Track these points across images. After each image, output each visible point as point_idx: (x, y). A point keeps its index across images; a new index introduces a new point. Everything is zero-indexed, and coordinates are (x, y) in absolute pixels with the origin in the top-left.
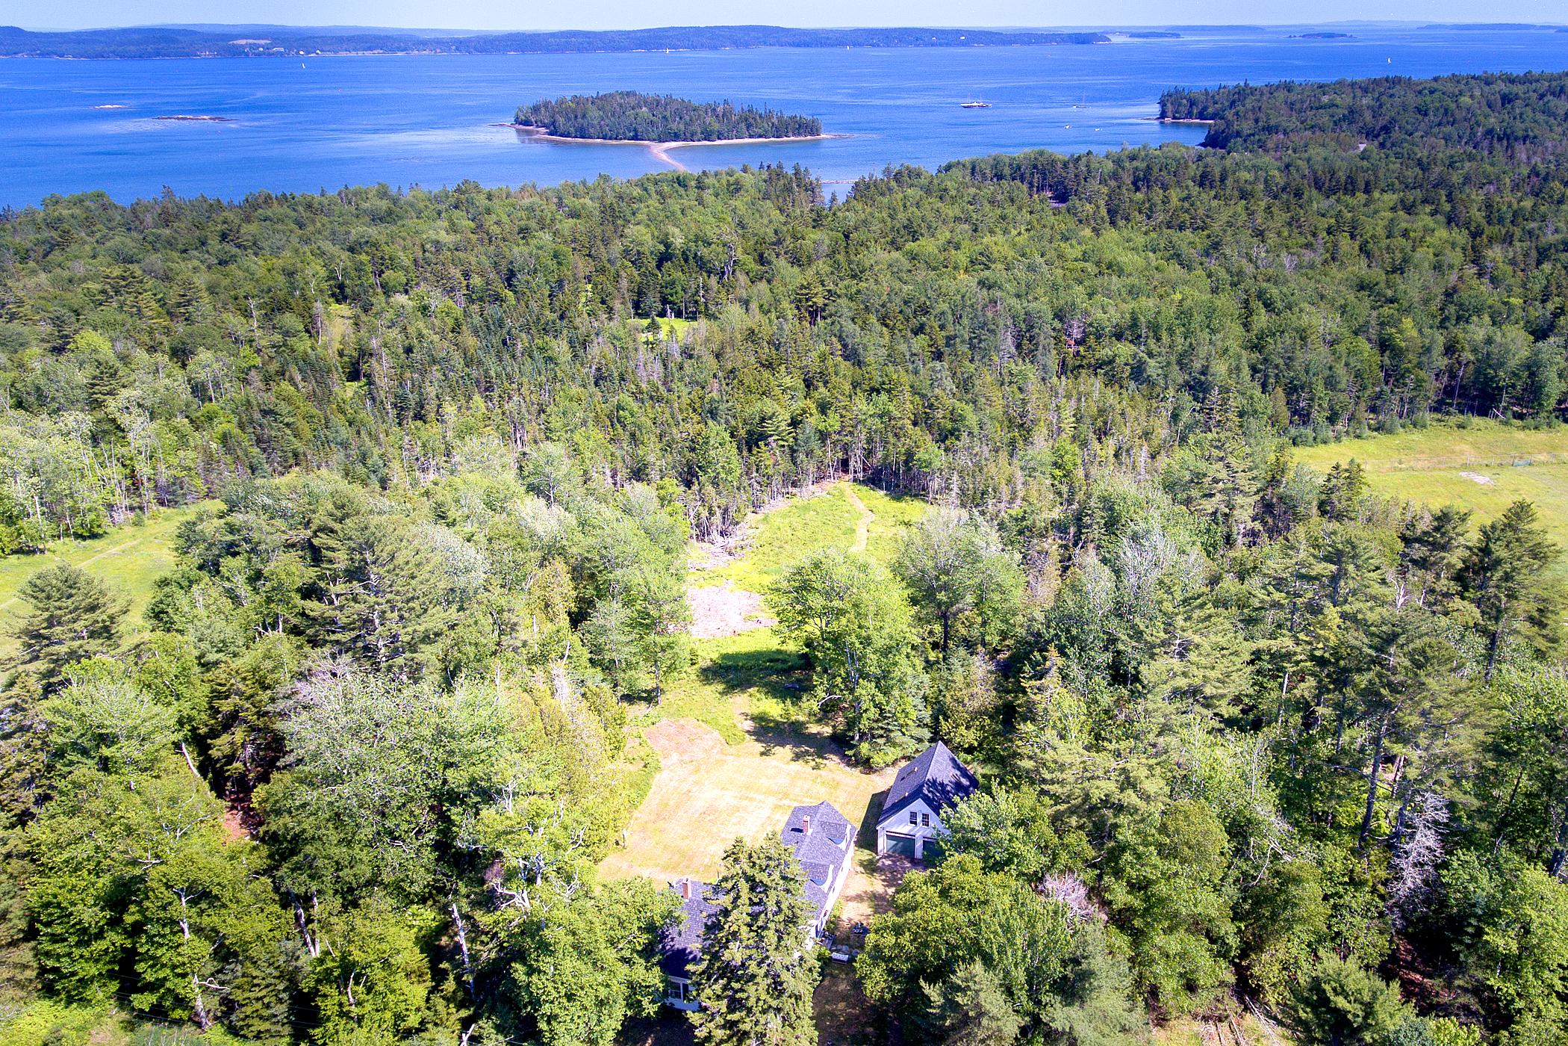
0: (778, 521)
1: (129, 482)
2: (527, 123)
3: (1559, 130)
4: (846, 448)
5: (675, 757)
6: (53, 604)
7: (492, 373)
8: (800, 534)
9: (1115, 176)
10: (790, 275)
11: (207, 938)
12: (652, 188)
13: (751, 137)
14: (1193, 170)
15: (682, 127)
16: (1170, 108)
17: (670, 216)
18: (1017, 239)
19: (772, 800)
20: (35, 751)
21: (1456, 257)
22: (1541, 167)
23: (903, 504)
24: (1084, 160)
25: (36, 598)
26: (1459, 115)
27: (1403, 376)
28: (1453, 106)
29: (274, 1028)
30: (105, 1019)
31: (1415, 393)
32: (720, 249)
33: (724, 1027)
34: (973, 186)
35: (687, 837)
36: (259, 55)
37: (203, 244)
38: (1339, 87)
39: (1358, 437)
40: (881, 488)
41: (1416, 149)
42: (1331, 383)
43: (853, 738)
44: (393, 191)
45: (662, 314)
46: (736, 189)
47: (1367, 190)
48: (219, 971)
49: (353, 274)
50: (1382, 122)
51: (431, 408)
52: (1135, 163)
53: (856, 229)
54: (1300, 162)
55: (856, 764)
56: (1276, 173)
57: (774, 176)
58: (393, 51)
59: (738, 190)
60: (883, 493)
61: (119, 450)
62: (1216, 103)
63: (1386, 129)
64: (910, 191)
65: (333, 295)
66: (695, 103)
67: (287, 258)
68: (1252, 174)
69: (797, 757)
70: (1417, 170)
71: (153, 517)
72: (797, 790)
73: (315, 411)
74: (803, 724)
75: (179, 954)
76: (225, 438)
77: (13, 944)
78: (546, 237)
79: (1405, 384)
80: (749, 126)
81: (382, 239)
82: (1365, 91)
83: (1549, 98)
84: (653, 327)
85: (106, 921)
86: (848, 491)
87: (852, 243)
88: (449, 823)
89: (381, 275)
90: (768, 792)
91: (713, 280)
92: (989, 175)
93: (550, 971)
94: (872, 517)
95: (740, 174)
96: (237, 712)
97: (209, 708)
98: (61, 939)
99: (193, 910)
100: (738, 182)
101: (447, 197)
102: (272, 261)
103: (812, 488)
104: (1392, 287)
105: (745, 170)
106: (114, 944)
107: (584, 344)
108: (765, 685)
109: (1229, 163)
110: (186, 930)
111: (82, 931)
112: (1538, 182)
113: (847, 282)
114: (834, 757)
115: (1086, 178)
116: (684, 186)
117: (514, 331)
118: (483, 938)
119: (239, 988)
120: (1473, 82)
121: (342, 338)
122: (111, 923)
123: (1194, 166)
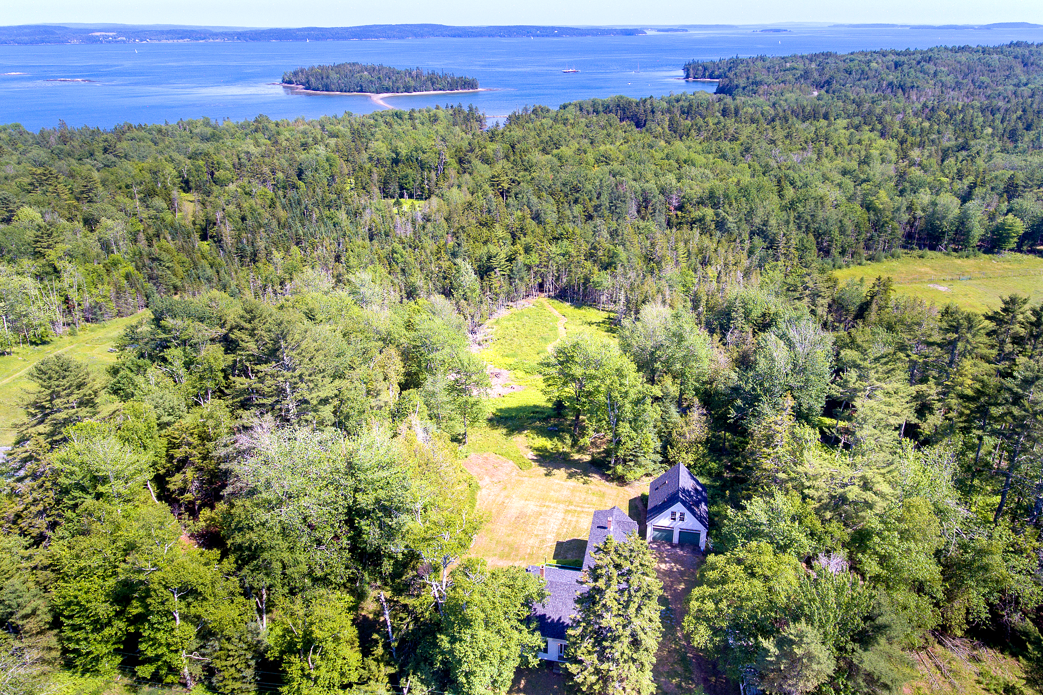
0: (505, 324)
1: (65, 307)
2: (290, 82)
3: (932, 82)
4: (543, 276)
5: (487, 479)
6: (54, 383)
7: (301, 232)
8: (522, 331)
9: (669, 111)
10: (484, 171)
11: (192, 622)
12: (381, 120)
13: (434, 90)
14: (717, 107)
15: (391, 84)
16: (691, 72)
17: (397, 136)
18: (621, 147)
19: (562, 507)
20: (47, 490)
21: (892, 156)
22: (929, 103)
23: (582, 311)
24: (648, 102)
25: (41, 379)
26: (871, 74)
27: (883, 226)
28: (867, 69)
29: (244, 686)
30: (113, 684)
31: (892, 237)
32: (433, 155)
33: (594, 674)
34: (583, 117)
35: (511, 534)
36: (109, 42)
37: (92, 155)
38: (794, 58)
39: (860, 264)
40: (567, 301)
41: (850, 94)
42: (842, 231)
43: (610, 462)
44: (213, 122)
45: (402, 196)
46: (434, 119)
47: (826, 117)
48: (202, 647)
49: (194, 173)
50: (824, 79)
51: (262, 255)
52: (681, 103)
53: (518, 142)
54: (782, 102)
55: (612, 480)
56: (767, 108)
57: (457, 112)
58: (197, 39)
59: (436, 120)
60: (569, 304)
61: (56, 284)
62: (719, 69)
63: (828, 83)
64: (543, 120)
65: (181, 188)
66: (398, 69)
67: (149, 163)
68: (754, 109)
69: (570, 476)
70: (854, 105)
71: (83, 330)
72: (577, 499)
73: (185, 259)
74: (568, 453)
75: (174, 636)
76: (128, 276)
77: (41, 632)
78: (321, 149)
79: (886, 231)
80: (433, 84)
81: (212, 151)
82: (811, 60)
83: (923, 63)
84: (398, 204)
85: (114, 613)
86: (546, 304)
87: (517, 151)
88: (359, 532)
89: (212, 174)
90: (558, 501)
91: (433, 174)
92: (591, 110)
93: (469, 639)
94: (565, 320)
95: (435, 111)
96: (187, 458)
97: (167, 455)
98: (80, 628)
99: (183, 603)
100: (435, 115)
101: (249, 125)
102: (141, 165)
103: (523, 302)
104: (863, 172)
105: (437, 108)
106: (120, 629)
107: (355, 214)
108: (533, 428)
109: (738, 101)
110: (178, 618)
111: (96, 621)
112: (929, 112)
113: (522, 173)
114: (596, 476)
115: (653, 112)
116: (401, 118)
117: (310, 207)
118: (402, 615)
119: (217, 658)
120: (875, 55)
121: (194, 212)
122: (118, 614)
123: (717, 104)
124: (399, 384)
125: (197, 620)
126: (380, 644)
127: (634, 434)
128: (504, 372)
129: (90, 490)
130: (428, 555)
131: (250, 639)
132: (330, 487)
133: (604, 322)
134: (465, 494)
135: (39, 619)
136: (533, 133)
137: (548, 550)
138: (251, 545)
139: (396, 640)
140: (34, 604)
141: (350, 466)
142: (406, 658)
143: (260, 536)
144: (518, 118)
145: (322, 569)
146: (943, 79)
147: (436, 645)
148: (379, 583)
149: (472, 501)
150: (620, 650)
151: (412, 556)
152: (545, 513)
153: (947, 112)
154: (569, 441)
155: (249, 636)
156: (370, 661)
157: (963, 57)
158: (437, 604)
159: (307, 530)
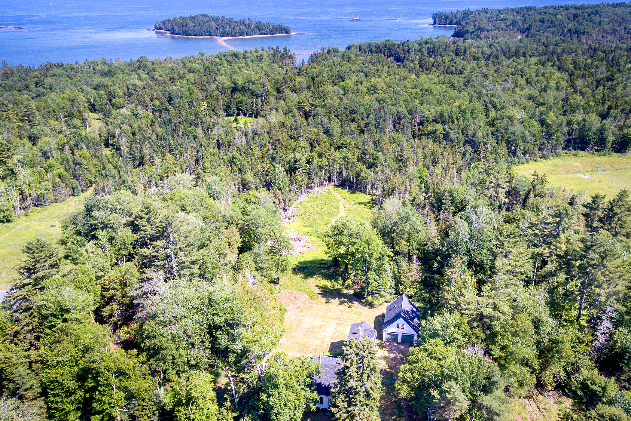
0: (306, 204)
1: (20, 197)
2: (160, 29)
3: (597, 29)
4: (330, 172)
5: (291, 306)
6: (35, 255)
7: (172, 143)
8: (316, 209)
9: (420, 51)
10: (294, 98)
11: (123, 391)
12: (224, 59)
13: (261, 34)
14: (452, 48)
15: (230, 30)
16: (437, 20)
18: (385, 79)
19: (335, 322)
20: (34, 317)
21: (564, 84)
22: (593, 45)
23: (355, 195)
24: (406, 44)
25: (29, 253)
26: (557, 23)
27: (551, 135)
28: (554, 19)
31: (557, 142)
32: (260, 86)
33: (345, 413)
34: (361, 56)
35: (304, 338)
37: (28, 87)
38: (507, 11)
39: (535, 161)
40: (346, 188)
41: (542, 38)
42: (524, 140)
43: (364, 295)
44: (109, 62)
45: (238, 115)
47: (524, 55)
48: (128, 404)
49: (98, 99)
50: (526, 26)
51: (147, 159)
52: (428, 45)
53: (317, 76)
54: (495, 44)
55: (366, 305)
56: (486, 49)
57: (276, 53)
59: (261, 59)
60: (347, 190)
62: (456, 18)
63: (528, 29)
64: (335, 58)
65: (90, 110)
66: (235, 19)
67: (67, 93)
68: (477, 49)
69: (341, 303)
70: (543, 47)
71: (33, 212)
72: (344, 317)
73: (96, 163)
74: (341, 289)
76: (60, 176)
78: (184, 82)
79: (553, 139)
80: (259, 30)
81: (109, 83)
82: (518, 13)
83: (592, 16)
84: (236, 121)
85: (77, 387)
86: (332, 190)
87: (316, 83)
88: (216, 338)
89: (110, 100)
90: (333, 318)
91: (259, 99)
92: (367, 51)
93: (277, 395)
94: (345, 201)
95: (261, 52)
96: (113, 297)
97: (101, 295)
98: (58, 395)
99: (117, 380)
100: (261, 55)
101: (134, 64)
102: (62, 95)
103: (317, 189)
104: (542, 98)
105: (262, 50)
106: (81, 396)
107: (207, 129)
108: (320, 274)
109: (466, 44)
110: (115, 388)
111: (67, 392)
112: (592, 52)
113: (318, 100)
114: (356, 303)
115: (408, 52)
116: (238, 58)
117: (178, 125)
118: (240, 384)
119: (137, 410)
120: (561, 9)
121: (100, 129)
122: (80, 387)
123: (452, 46)
124: (238, 248)
125: (125, 389)
126: (229, 400)
127: (377, 278)
128: (304, 237)
129: (60, 317)
130: (255, 350)
131: (155, 399)
132: (199, 313)
133: (369, 203)
134: (277, 315)
135: (34, 391)
136: (327, 69)
137: (326, 347)
138: (155, 346)
139: (237, 398)
140: (31, 383)
141: (210, 300)
142: (244, 408)
143: (160, 341)
144: (317, 57)
145: (195, 360)
146: (605, 27)
147: (260, 400)
148: (227, 368)
149: (282, 319)
150: (359, 399)
151: (245, 351)
152: (325, 326)
153: (604, 52)
154: (341, 282)
155: (155, 397)
156: (223, 410)
157: (618, 11)
158: (259, 377)
159: (186, 338)
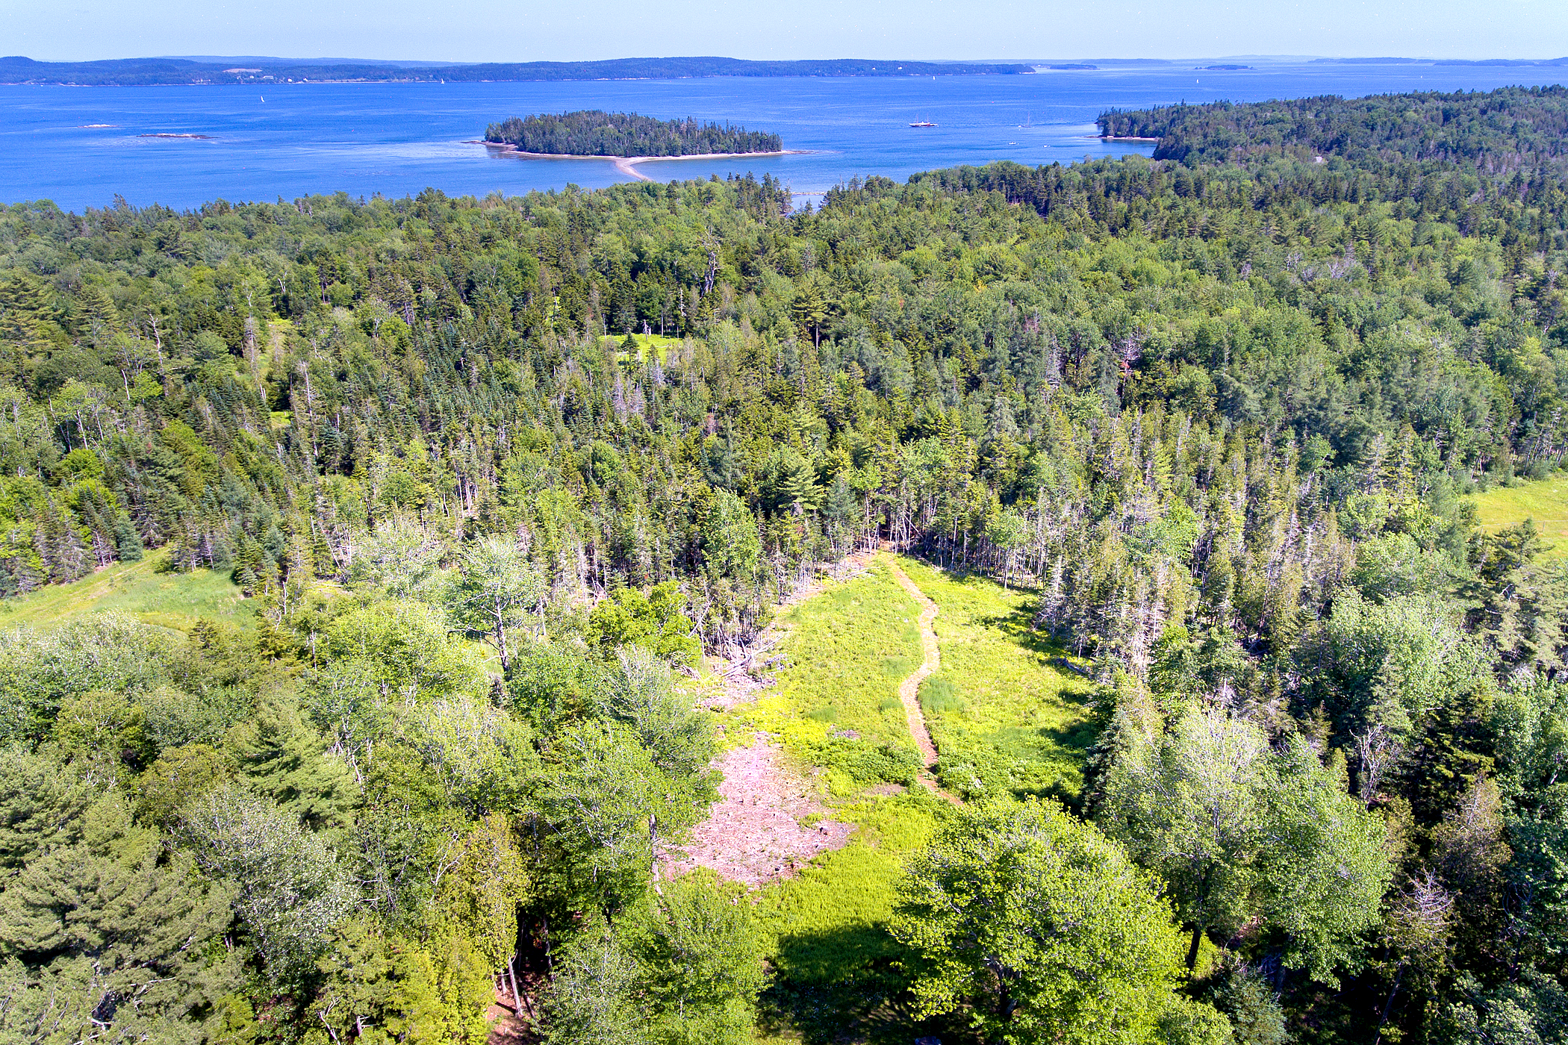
0: (811, 620)
2: (497, 140)
3: (1512, 142)
4: (888, 510)
8: (845, 640)
9: (1086, 186)
10: (784, 289)
12: (621, 198)
13: (713, 152)
14: (1166, 180)
15: (647, 143)
16: (1111, 126)
17: (644, 225)
18: (1017, 247)
23: (968, 589)
24: (1052, 172)
26: (1408, 129)
28: (1400, 121)
32: (699, 258)
34: (947, 195)
36: (251, 82)
37: (137, 253)
38: (1274, 105)
39: (1504, 484)
40: (936, 562)
44: (354, 199)
45: (638, 330)
47: (1352, 197)
49: (298, 285)
50: (1331, 136)
51: (361, 450)
52: (1105, 174)
53: (843, 237)
54: (1270, 173)
56: (1248, 183)
57: (744, 186)
58: (375, 79)
59: (709, 199)
60: (939, 569)
62: (1155, 122)
63: (1338, 142)
64: (883, 201)
65: (276, 309)
66: (659, 120)
67: (223, 268)
68: (1225, 183)
78: (510, 246)
80: (712, 142)
81: (335, 248)
82: (1303, 108)
83: (1490, 113)
84: (629, 345)
86: (893, 568)
87: (841, 253)
91: (695, 291)
92: (959, 184)
94: (934, 610)
95: (709, 184)
100: (709, 191)
103: (848, 561)
104: (1465, 298)
105: (714, 179)
107: (551, 367)
109: (1198, 171)
112: (1530, 191)
113: (847, 295)
115: (1062, 188)
116: (655, 196)
120: (1409, 99)
121: (274, 358)
123: (1165, 176)
133: (1014, 619)
136: (868, 222)
144: (842, 196)
146: (1530, 137)
157: (1552, 103)
